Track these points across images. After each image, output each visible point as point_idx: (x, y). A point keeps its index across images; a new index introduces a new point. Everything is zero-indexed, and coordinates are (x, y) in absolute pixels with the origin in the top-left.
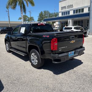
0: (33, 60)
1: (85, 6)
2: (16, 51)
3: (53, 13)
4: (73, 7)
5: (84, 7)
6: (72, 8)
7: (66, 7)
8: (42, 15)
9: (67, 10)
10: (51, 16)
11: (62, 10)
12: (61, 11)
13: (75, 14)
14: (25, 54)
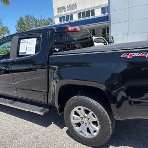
0: (79, 125)
1: (96, 6)
2: (11, 103)
3: (41, 20)
4: (76, 8)
5: (94, 7)
6: (76, 10)
7: (66, 7)
8: (23, 24)
9: (67, 12)
10: (38, 24)
11: (60, 14)
12: (58, 14)
13: (82, 19)
14: (42, 108)
